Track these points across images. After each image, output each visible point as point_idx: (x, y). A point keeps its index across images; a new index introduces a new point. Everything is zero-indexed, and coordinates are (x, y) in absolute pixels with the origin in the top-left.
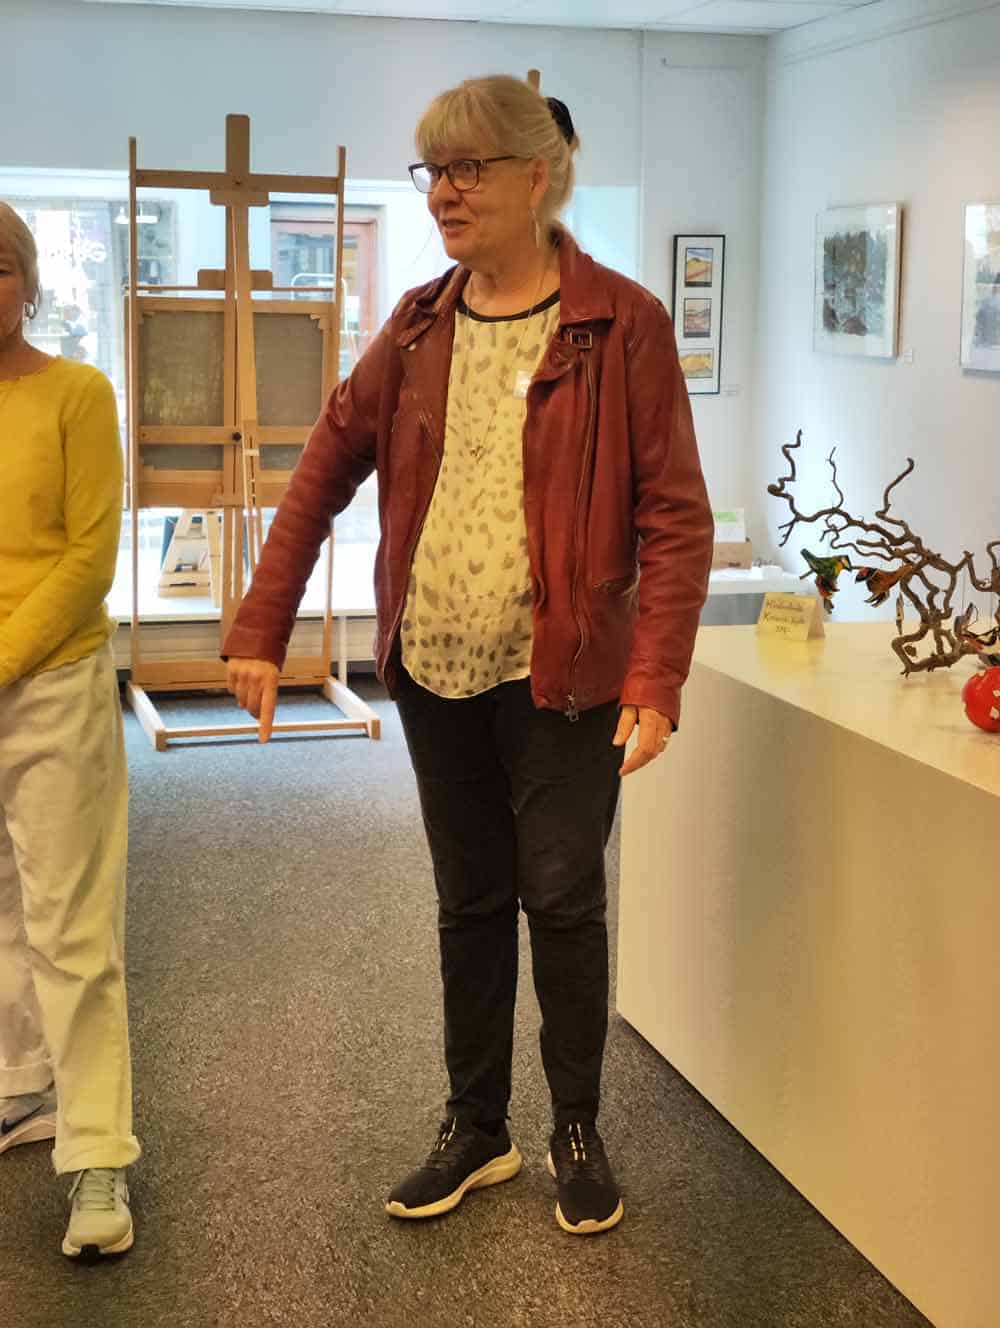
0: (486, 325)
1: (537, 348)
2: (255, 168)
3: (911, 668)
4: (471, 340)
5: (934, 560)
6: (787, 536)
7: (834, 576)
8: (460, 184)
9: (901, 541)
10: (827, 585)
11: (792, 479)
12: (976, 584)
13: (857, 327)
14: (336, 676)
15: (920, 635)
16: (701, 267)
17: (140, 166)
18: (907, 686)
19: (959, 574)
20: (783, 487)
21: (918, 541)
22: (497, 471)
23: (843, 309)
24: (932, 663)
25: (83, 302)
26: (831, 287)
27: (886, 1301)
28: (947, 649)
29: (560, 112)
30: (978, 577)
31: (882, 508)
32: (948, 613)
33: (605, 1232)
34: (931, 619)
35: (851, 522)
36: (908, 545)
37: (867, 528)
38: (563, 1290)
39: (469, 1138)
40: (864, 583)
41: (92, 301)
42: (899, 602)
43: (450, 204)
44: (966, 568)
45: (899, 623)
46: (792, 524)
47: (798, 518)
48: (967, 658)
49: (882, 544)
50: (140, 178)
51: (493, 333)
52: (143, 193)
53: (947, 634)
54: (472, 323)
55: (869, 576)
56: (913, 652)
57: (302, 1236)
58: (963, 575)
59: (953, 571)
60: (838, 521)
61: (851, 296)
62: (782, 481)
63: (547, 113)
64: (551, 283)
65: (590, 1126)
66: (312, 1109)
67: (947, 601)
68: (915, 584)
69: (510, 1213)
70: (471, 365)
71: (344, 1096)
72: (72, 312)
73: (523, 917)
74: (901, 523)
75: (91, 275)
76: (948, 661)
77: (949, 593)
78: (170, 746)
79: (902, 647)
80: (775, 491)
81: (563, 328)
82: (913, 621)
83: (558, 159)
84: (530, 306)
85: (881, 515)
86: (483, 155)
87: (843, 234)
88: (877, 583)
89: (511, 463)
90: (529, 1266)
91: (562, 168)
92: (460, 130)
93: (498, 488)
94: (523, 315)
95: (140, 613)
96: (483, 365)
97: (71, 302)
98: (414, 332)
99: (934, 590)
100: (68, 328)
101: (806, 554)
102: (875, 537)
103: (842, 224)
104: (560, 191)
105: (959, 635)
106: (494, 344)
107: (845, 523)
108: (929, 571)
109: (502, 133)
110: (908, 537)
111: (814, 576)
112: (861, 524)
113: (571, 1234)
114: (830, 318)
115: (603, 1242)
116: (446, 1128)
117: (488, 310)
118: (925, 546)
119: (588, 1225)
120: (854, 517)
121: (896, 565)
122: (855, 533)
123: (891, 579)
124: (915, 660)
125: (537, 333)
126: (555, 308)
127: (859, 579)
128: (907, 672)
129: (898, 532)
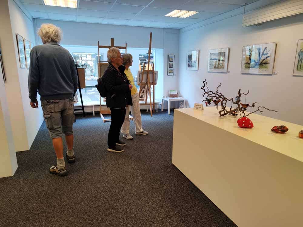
2: (115, 45)
6: (204, 96)
11: (204, 86)
12: (233, 103)
16: (171, 59)
18: (221, 118)
20: (203, 88)
21: (224, 96)
24: (223, 115)
28: (226, 112)
31: (216, 91)
32: (225, 107)
35: (213, 93)
40: (214, 103)
41: (94, 66)
44: (232, 100)
45: (217, 108)
46: (204, 94)
47: (206, 92)
50: (100, 47)
52: (100, 49)
55: (215, 102)
62: (203, 87)
66: (130, 182)
67: (225, 105)
71: (134, 179)
74: (220, 93)
76: (226, 114)
78: (106, 122)
79: (220, 112)
80: (202, 88)
85: (217, 92)
87: (190, 54)
88: (216, 103)
95: (101, 104)
97: (91, 66)
100: (91, 69)
101: (206, 98)
107: (212, 93)
110: (222, 95)
112: (214, 93)
114: (188, 65)
120: (214, 92)
122: (214, 95)
124: (221, 114)
127: (213, 102)
128: (220, 116)
129: (220, 95)
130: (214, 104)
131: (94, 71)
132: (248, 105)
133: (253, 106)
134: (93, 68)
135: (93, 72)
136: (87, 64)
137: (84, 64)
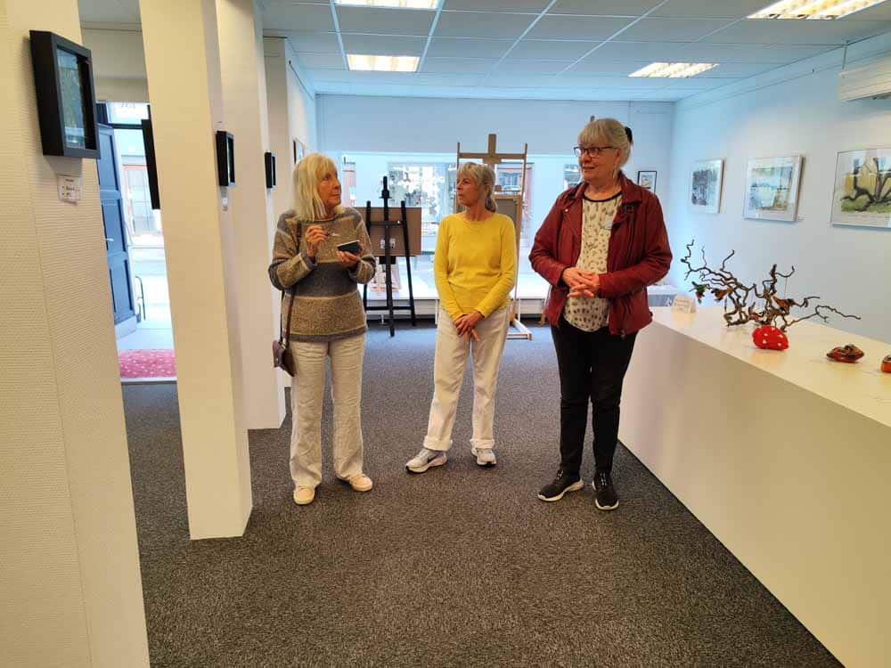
0: (594, 204)
1: (613, 212)
2: (497, 152)
3: (730, 324)
4: (588, 208)
5: (740, 286)
6: (687, 276)
7: (703, 291)
8: (591, 155)
9: (729, 279)
10: (700, 294)
11: (690, 257)
12: (757, 295)
13: (704, 203)
14: (517, 318)
15: (735, 313)
16: (646, 182)
17: (461, 151)
18: (728, 331)
19: (750, 292)
20: (686, 259)
21: (735, 279)
22: (599, 255)
23: (699, 196)
24: (738, 323)
25: (436, 196)
26: (695, 189)
27: (714, 543)
28: (744, 318)
29: (629, 132)
30: (758, 293)
31: (722, 267)
32: (745, 305)
33: (613, 510)
34: (738, 307)
35: (710, 272)
36: (732, 281)
37: (716, 274)
38: (599, 529)
39: (567, 477)
40: (714, 294)
42: (726, 301)
43: (587, 162)
44: (753, 289)
45: (725, 308)
46: (689, 272)
47: (691, 270)
48: (751, 321)
49: (721, 280)
50: (461, 156)
51: (597, 206)
52: (461, 160)
53: (744, 312)
54: (589, 203)
55: (717, 292)
56: (731, 318)
57: (511, 502)
58: (751, 293)
59: (747, 290)
60: (706, 272)
61: (703, 192)
62: (686, 257)
63: (625, 132)
64: (619, 189)
65: (608, 474)
67: (745, 300)
68: (733, 295)
69: (580, 501)
70: (588, 217)
72: (433, 199)
73: (590, 405)
74: (729, 273)
75: (439, 187)
76: (744, 322)
77: (745, 298)
79: (727, 317)
80: (683, 261)
81: (623, 204)
82: (731, 308)
83: (625, 149)
84: (611, 196)
85: (722, 270)
86: (600, 146)
87: (700, 170)
88: (719, 294)
89: (604, 252)
90: (587, 519)
91: (627, 151)
92: (594, 136)
93: (599, 261)
94: (609, 200)
96: (592, 218)
97: (432, 196)
98: (567, 205)
99: (739, 297)
101: (693, 283)
102: (719, 277)
103: (701, 167)
104: (625, 160)
105: (750, 314)
106: (597, 210)
107: (708, 272)
108: (738, 291)
109: (609, 139)
110: (732, 278)
111: (696, 291)
112: (714, 273)
113: (599, 509)
114: (694, 199)
115: (612, 513)
116: (559, 472)
117: (595, 197)
118: (738, 281)
119: (607, 507)
120: (712, 270)
121: (725, 288)
122: (713, 276)
123: (725, 292)
124: (732, 321)
125: (613, 206)
126: (619, 197)
127: (712, 292)
128: (728, 325)
129: (728, 276)
130: (715, 298)
131: (437, 209)
132: (791, 302)
133: (806, 303)
134: (436, 202)
135: (435, 212)
136: (420, 192)
137: (415, 192)
